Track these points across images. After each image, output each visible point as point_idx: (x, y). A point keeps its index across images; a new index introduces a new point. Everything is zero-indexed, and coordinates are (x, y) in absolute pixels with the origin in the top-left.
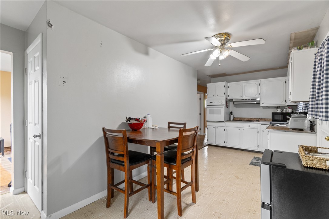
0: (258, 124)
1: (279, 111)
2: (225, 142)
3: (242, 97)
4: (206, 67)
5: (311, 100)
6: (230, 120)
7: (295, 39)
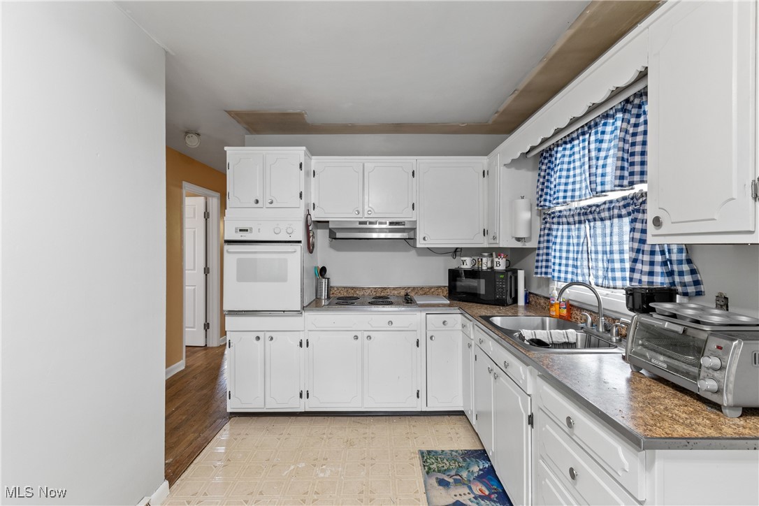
1: (467, 264)
2: (304, 395)
3: (360, 215)
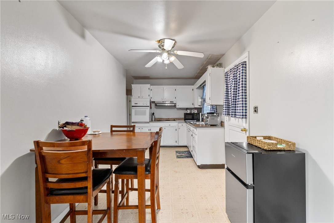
0: (176, 123)
1: (189, 112)
3: (162, 100)
4: (146, 67)
5: (225, 104)
6: (152, 121)
7: (210, 59)
